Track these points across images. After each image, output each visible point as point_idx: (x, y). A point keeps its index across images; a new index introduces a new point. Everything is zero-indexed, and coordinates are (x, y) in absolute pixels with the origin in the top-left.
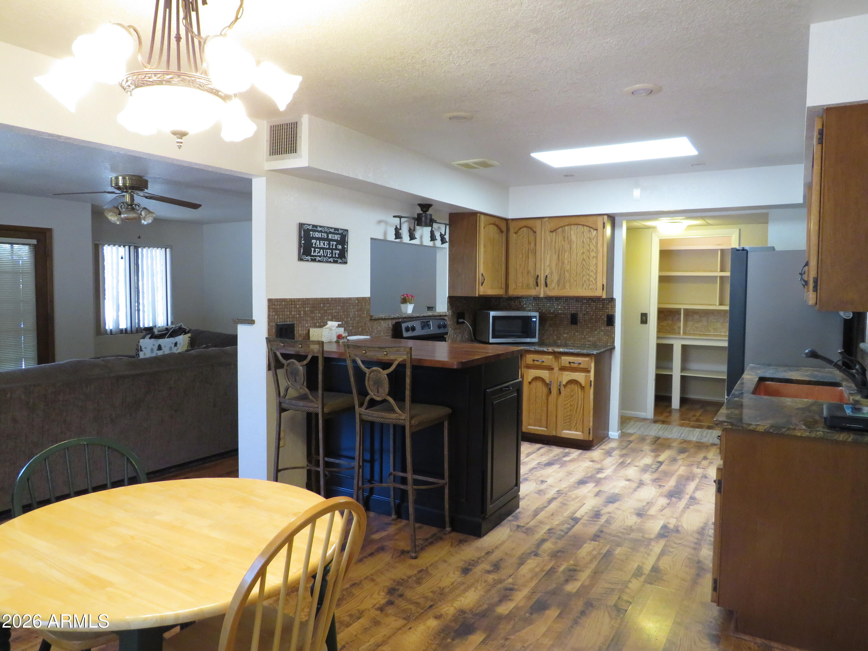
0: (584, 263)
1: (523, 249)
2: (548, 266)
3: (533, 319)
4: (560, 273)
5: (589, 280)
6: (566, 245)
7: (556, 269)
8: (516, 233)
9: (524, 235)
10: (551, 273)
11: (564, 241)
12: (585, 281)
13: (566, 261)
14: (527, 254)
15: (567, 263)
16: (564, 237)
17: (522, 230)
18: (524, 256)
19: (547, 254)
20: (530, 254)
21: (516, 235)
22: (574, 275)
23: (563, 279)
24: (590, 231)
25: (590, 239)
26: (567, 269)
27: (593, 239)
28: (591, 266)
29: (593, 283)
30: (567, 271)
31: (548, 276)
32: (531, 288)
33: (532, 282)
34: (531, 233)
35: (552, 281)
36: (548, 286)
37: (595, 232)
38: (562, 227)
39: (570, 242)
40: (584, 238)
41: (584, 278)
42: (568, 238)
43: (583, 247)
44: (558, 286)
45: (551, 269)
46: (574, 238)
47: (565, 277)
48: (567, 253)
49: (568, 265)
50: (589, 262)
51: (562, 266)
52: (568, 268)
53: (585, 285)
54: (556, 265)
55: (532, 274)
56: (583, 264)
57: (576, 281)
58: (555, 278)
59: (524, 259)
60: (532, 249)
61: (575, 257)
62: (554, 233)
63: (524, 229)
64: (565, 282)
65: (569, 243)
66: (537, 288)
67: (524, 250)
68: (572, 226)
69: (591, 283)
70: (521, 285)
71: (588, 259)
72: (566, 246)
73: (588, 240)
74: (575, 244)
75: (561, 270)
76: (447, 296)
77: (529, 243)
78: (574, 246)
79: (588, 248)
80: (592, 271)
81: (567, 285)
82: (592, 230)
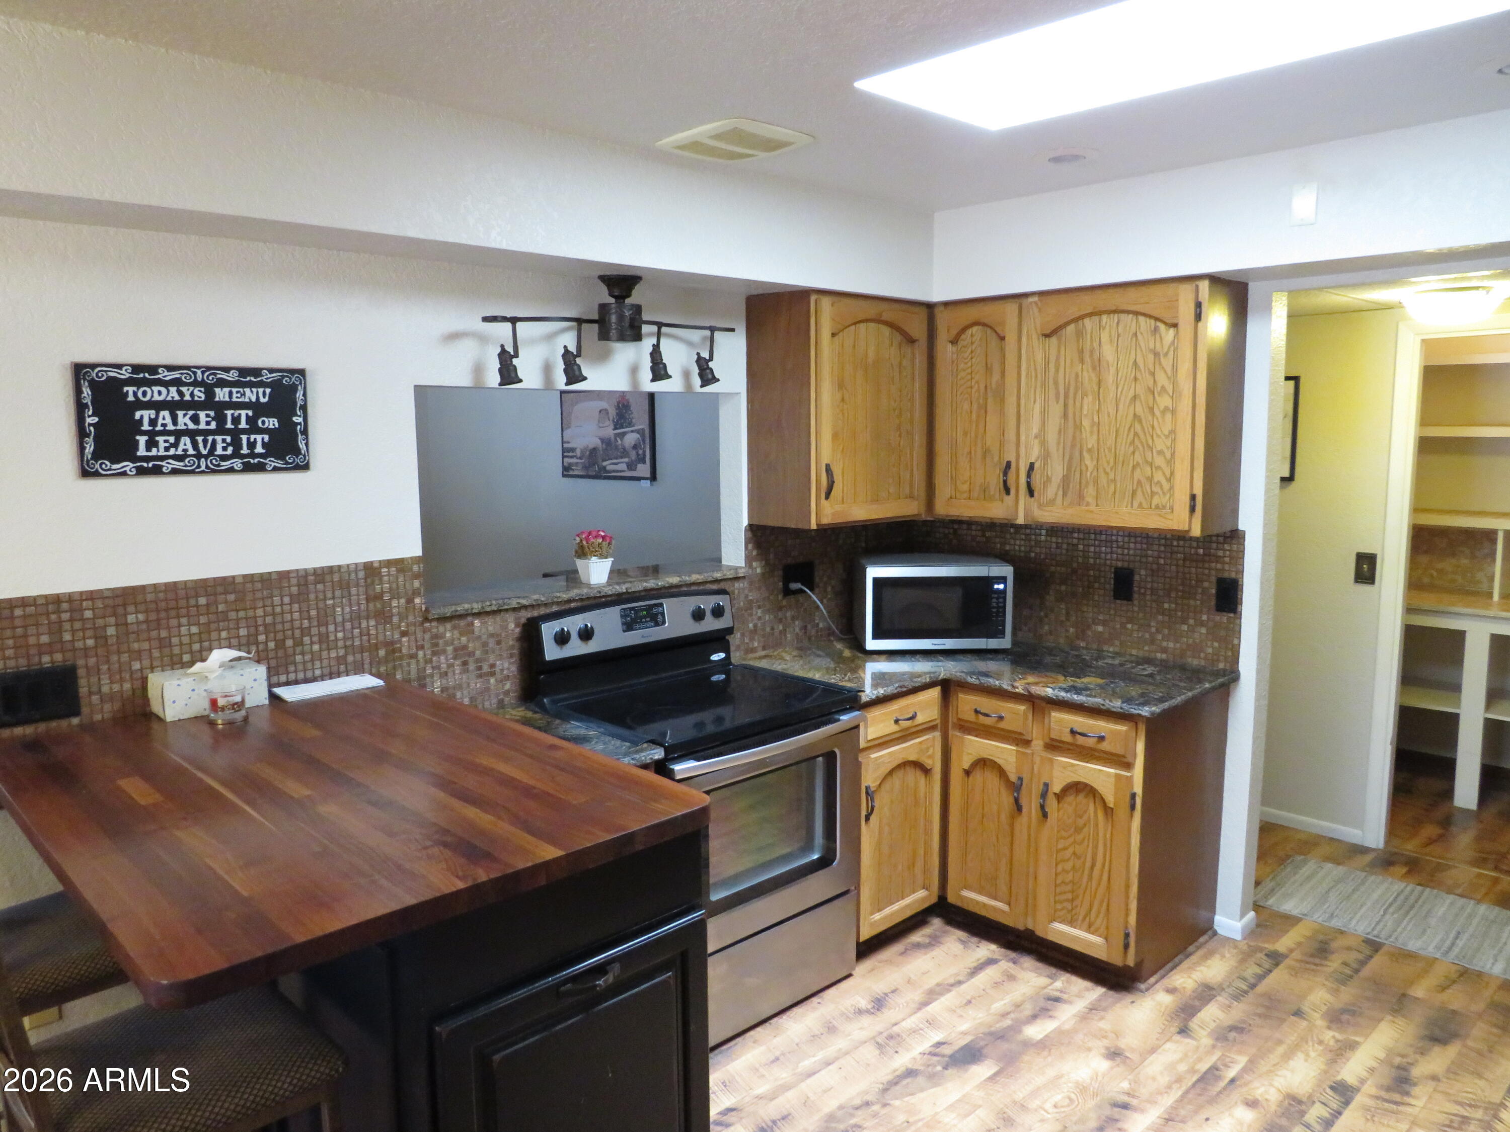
0: (1138, 427)
1: (971, 387)
2: (1036, 437)
3: (996, 586)
4: (1071, 458)
5: (1150, 479)
6: (1085, 373)
7: (1058, 444)
8: (954, 342)
9: (974, 347)
10: (1046, 456)
11: (1082, 361)
12: (1139, 482)
13: (1086, 423)
14: (981, 401)
15: (1088, 429)
16: (1081, 352)
17: (969, 332)
18: (975, 406)
19: (1035, 402)
20: (990, 401)
21: (954, 349)
22: (1108, 463)
23: (1078, 475)
24: (1156, 329)
25: (1156, 354)
26: (1090, 446)
27: (1166, 354)
28: (1158, 436)
29: (1161, 487)
30: (1090, 451)
31: (1036, 466)
32: (991, 499)
33: (994, 480)
34: (994, 342)
35: (1049, 479)
36: (1036, 494)
37: (1172, 331)
38: (1076, 320)
39: (1098, 366)
40: (1138, 350)
41: (1138, 474)
42: (1092, 352)
43: (1136, 379)
44: (1065, 494)
45: (1043, 443)
46: (1108, 352)
47: (1084, 468)
48: (1090, 398)
49: (1092, 433)
50: (1153, 427)
51: (1074, 437)
52: (1091, 442)
53: (1139, 492)
54: (1060, 432)
55: (996, 459)
56: (1136, 434)
57: (1114, 481)
58: (1057, 470)
59: (974, 416)
60: (994, 386)
61: (1112, 412)
62: (1054, 340)
63: (975, 329)
64: (1084, 482)
65: (1094, 369)
66: (1006, 498)
67: (973, 391)
68: (1104, 318)
69: (1155, 489)
70: (965, 487)
71: (1150, 418)
72: (1088, 377)
73: (1151, 357)
74: (1113, 370)
75: (1073, 446)
76: (745, 522)
77: (988, 369)
78: (1110, 378)
79: (1151, 384)
80: (1160, 452)
81: (1090, 493)
82: (1162, 327)
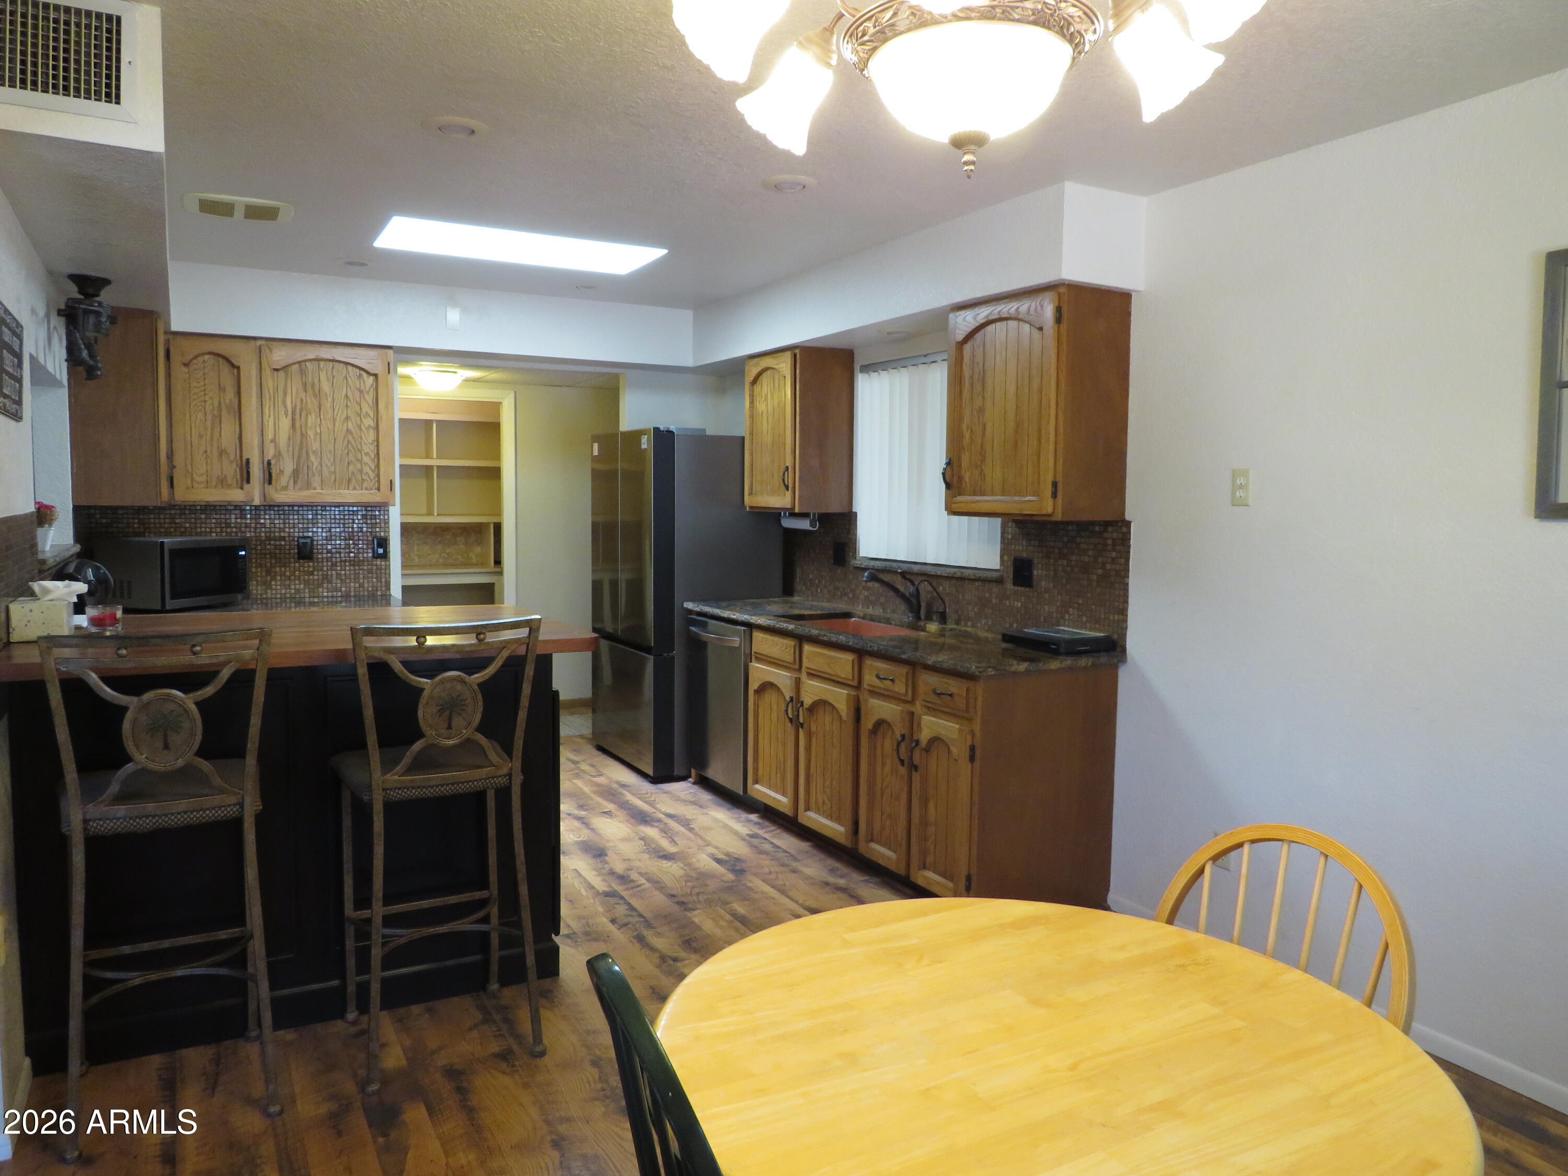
0: (350, 438)
1: (205, 401)
2: (271, 441)
3: (240, 553)
4: (299, 457)
5: (361, 471)
6: (309, 400)
7: (289, 446)
8: (186, 365)
9: (206, 371)
10: (278, 455)
11: (305, 391)
12: (353, 473)
13: (311, 433)
14: (216, 413)
15: (312, 437)
16: (305, 385)
17: (201, 359)
18: (209, 417)
19: (269, 416)
20: (224, 412)
21: (185, 370)
22: (329, 460)
23: (305, 468)
24: (360, 376)
25: (361, 392)
26: (314, 449)
27: (368, 392)
28: (365, 444)
29: (369, 476)
30: (314, 452)
31: (273, 462)
32: (229, 486)
33: (231, 471)
34: (225, 369)
35: (282, 472)
36: (273, 482)
37: (371, 378)
38: (299, 362)
39: (318, 394)
40: (349, 389)
41: (351, 468)
42: (313, 385)
43: (347, 406)
44: (295, 482)
45: (276, 446)
46: (326, 387)
47: (310, 464)
48: (313, 416)
49: (315, 440)
50: (361, 437)
51: (301, 442)
52: (315, 446)
53: (354, 481)
54: (289, 439)
55: (232, 457)
56: (348, 441)
57: (335, 472)
58: (288, 466)
59: (209, 423)
60: (228, 402)
61: (330, 425)
62: (281, 374)
63: (206, 357)
64: (310, 473)
65: (315, 396)
66: (246, 486)
67: (208, 404)
68: (322, 363)
69: (365, 477)
70: (203, 479)
71: (359, 432)
72: (311, 403)
73: (357, 393)
74: (330, 399)
75: (301, 449)
76: (71, 504)
77: (221, 389)
78: (328, 404)
79: (358, 409)
80: (367, 454)
81: (316, 481)
82: (364, 374)
